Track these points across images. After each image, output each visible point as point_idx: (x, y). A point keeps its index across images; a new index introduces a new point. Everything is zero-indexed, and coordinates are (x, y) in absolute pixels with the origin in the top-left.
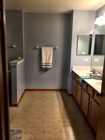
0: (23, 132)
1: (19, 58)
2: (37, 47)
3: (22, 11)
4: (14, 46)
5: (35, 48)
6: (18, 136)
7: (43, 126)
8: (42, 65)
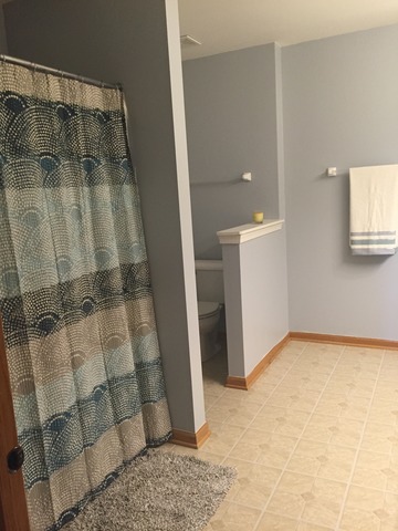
0: (238, 477)
1: (260, 217)
2: (333, 171)
3: (273, 44)
4: (248, 176)
5: (326, 175)
6: (216, 487)
7: (315, 475)
8: (353, 242)
